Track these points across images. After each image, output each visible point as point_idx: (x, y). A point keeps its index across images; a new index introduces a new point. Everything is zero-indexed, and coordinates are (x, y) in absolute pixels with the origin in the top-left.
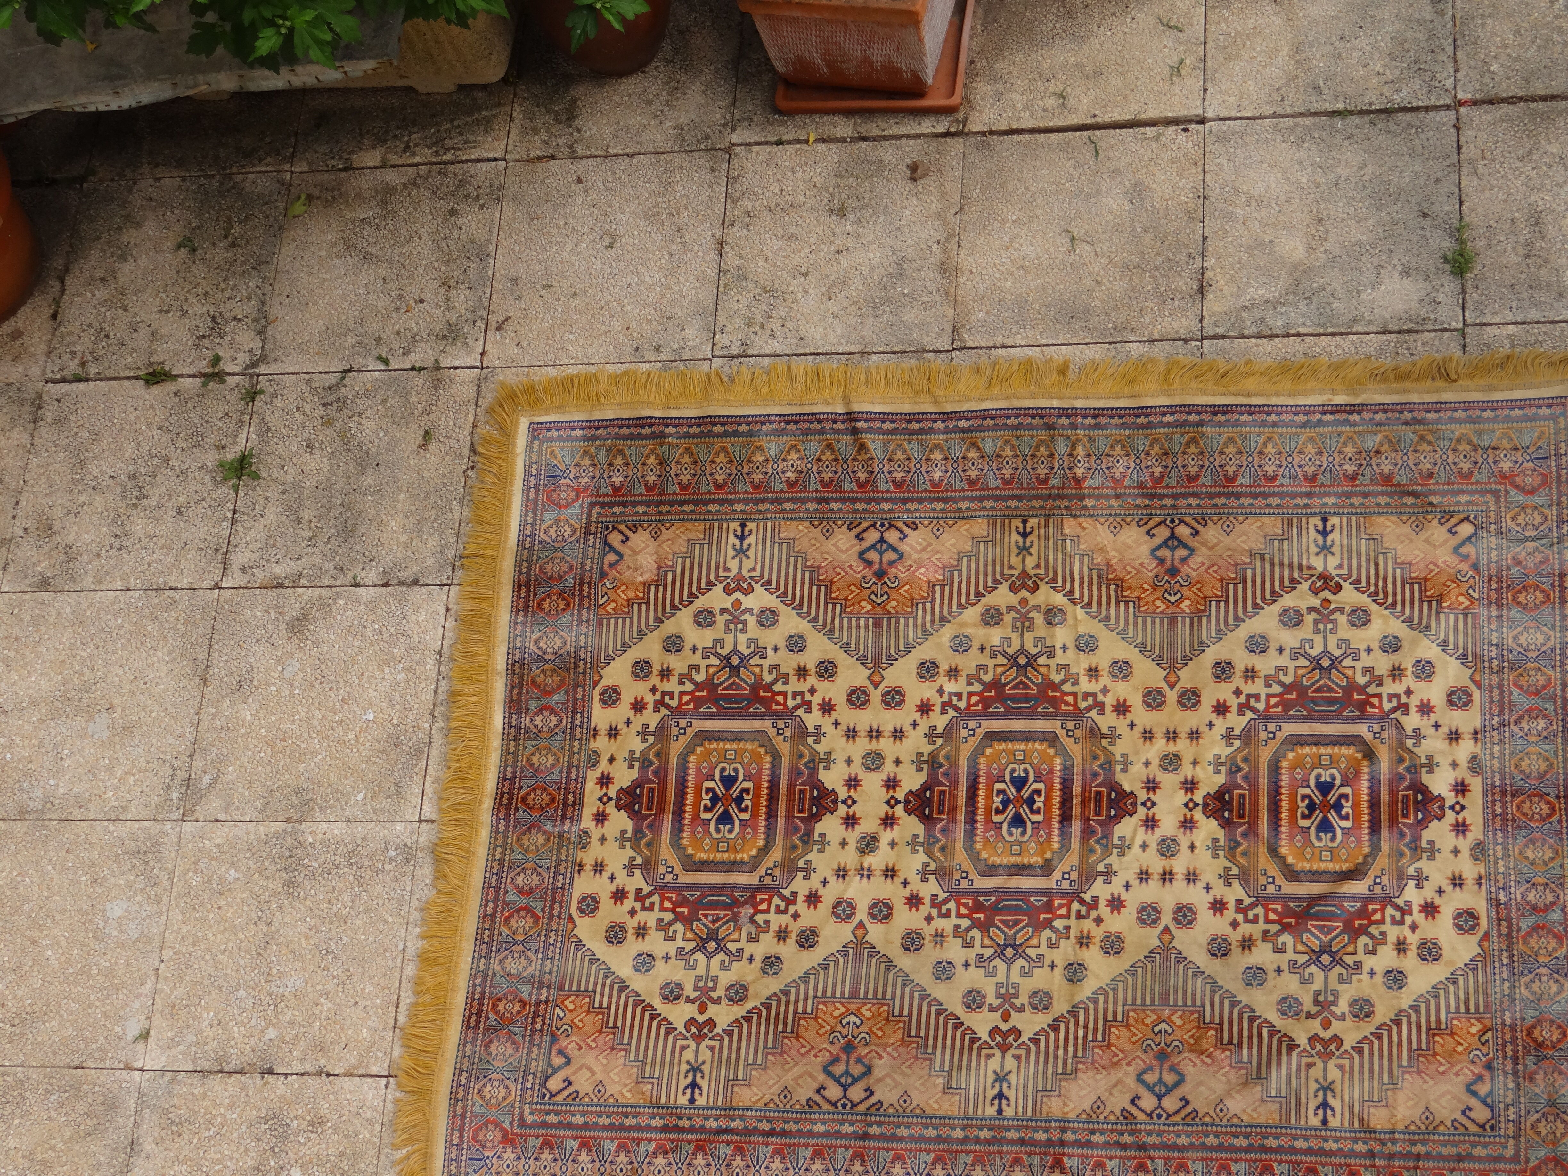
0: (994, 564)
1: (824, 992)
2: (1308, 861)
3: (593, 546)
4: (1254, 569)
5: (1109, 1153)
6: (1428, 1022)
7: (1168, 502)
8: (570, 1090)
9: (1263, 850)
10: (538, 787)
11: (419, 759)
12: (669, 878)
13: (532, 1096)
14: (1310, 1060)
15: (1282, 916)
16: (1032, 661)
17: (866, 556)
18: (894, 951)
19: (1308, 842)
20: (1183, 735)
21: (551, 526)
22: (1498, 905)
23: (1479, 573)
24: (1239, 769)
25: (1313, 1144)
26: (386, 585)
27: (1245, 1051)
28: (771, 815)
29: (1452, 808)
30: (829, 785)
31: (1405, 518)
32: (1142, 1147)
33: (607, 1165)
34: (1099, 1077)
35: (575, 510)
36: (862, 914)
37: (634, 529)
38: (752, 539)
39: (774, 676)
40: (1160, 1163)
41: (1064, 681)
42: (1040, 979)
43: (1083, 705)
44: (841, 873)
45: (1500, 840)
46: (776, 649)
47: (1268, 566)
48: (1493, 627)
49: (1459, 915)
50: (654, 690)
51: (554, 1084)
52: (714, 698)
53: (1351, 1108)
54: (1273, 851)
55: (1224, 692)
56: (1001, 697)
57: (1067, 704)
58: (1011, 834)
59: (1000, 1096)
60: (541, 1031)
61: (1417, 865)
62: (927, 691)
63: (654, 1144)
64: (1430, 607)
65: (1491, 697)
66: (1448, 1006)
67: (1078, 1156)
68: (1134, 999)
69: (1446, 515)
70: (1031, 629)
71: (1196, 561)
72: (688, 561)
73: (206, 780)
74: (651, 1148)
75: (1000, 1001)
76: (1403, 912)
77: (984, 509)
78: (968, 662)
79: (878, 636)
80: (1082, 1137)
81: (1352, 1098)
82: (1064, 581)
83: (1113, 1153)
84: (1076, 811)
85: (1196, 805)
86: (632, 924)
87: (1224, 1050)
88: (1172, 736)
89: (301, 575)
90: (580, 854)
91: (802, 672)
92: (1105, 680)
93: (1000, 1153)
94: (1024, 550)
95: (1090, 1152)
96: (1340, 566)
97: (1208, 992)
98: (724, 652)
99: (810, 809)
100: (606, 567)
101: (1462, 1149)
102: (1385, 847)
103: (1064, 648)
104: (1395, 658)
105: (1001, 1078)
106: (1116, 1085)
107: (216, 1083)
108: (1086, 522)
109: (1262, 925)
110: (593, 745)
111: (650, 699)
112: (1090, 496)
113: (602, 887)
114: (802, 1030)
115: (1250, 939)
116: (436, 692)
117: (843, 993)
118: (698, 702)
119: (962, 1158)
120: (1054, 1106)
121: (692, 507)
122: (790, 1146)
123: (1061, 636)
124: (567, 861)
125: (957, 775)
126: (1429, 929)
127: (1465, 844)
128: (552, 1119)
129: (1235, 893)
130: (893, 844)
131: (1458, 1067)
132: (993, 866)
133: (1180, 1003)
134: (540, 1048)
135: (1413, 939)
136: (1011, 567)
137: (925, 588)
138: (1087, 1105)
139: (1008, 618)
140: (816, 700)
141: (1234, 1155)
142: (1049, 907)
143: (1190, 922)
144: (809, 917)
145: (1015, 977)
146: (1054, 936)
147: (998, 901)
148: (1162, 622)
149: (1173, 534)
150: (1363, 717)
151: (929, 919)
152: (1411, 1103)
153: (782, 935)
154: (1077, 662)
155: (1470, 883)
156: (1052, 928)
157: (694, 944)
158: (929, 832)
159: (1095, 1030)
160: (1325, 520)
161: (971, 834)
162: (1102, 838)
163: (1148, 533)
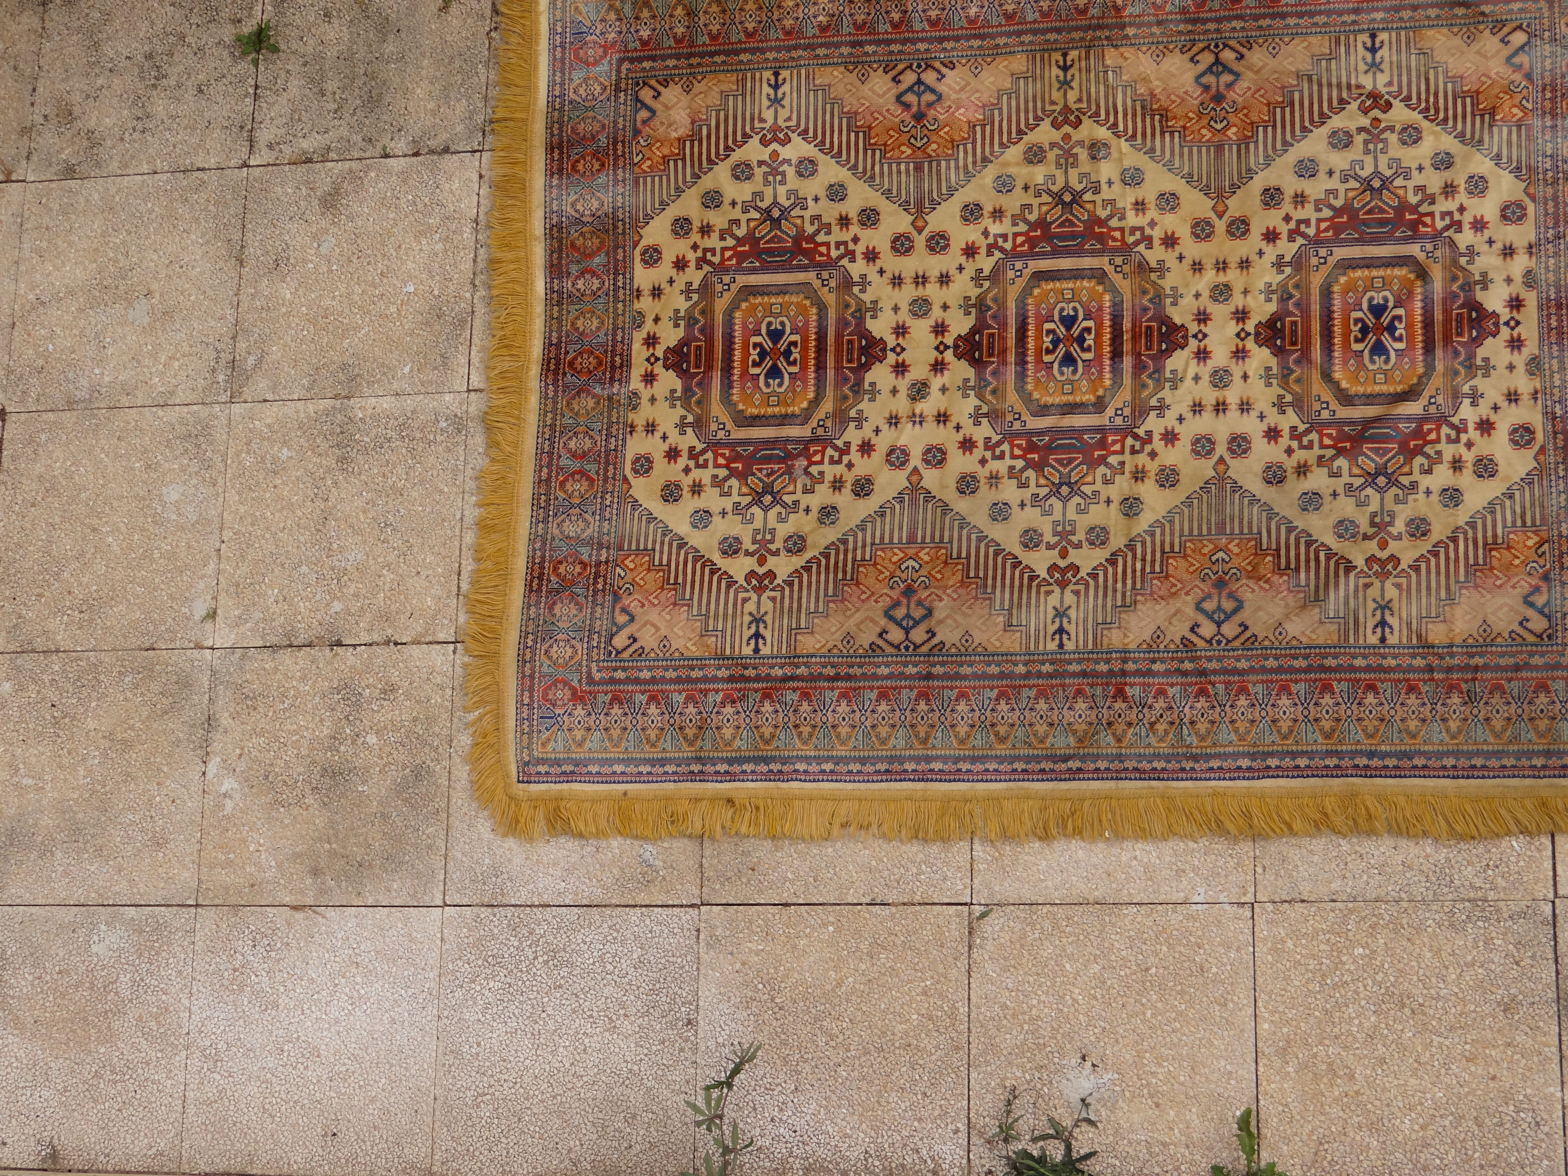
0: (1035, 101)
1: (882, 538)
2: (1362, 384)
3: (625, 104)
4: (1301, 92)
5: (1170, 680)
6: (1485, 537)
7: (1211, 26)
8: (636, 646)
9: (1316, 376)
10: (585, 351)
11: (463, 329)
12: (721, 434)
13: (598, 654)
14: (1367, 580)
15: (1337, 440)
16: (1077, 197)
17: (903, 99)
18: (950, 495)
19: (1361, 366)
20: (1233, 265)
21: (580, 85)
22: (1554, 418)
23: (1532, 82)
24: (1291, 296)
25: (1372, 661)
26: (416, 154)
27: (1303, 575)
28: (820, 367)
29: (1507, 324)
30: (877, 334)
31: (1456, 30)
32: (1203, 673)
33: (676, 716)
34: (1158, 607)
35: (604, 67)
36: (916, 460)
37: (665, 83)
38: (786, 88)
39: (816, 227)
40: (1221, 687)
41: (1111, 217)
42: (1097, 515)
43: (1131, 240)
44: (894, 421)
45: (1556, 354)
46: (816, 199)
47: (1315, 88)
48: (1547, 137)
49: (1515, 431)
50: (695, 247)
51: (620, 641)
52: (757, 252)
53: (1409, 625)
54: (1327, 376)
55: (1273, 219)
56: (1048, 236)
57: (1115, 239)
58: (1062, 374)
59: (1061, 631)
60: (604, 590)
61: (1472, 383)
62: (972, 234)
63: (721, 694)
64: (1482, 121)
65: (1546, 210)
66: (1504, 520)
67: (1140, 684)
68: (1191, 530)
69: (1498, 25)
70: (1075, 165)
71: (1242, 86)
72: (722, 113)
73: (251, 360)
74: (719, 698)
75: (1057, 538)
76: (1459, 431)
77: (1022, 43)
78: (1013, 203)
79: (919, 180)
80: (1143, 666)
81: (1409, 615)
82: (1107, 114)
83: (1174, 680)
84: (1127, 347)
85: (1248, 334)
86: (687, 481)
87: (1281, 575)
88: (1222, 266)
89: (329, 149)
90: (631, 416)
91: (844, 221)
92: (1152, 213)
93: (1063, 686)
94: (1065, 84)
95: (1151, 680)
96: (1390, 84)
97: (1264, 519)
98: (764, 205)
99: (859, 359)
100: (639, 124)
101: (1520, 659)
102: (1440, 366)
103: (1110, 183)
104: (1447, 175)
105: (1061, 613)
106: (1175, 614)
107: (286, 657)
108: (1128, 52)
109: (1317, 451)
110: (637, 306)
111: (691, 256)
112: (1131, 25)
113: (655, 447)
114: (861, 577)
115: (1305, 465)
116: (475, 261)
117: (900, 538)
118: (741, 257)
119: (1025, 692)
120: (1114, 638)
121: (723, 58)
122: (855, 689)
123: (1106, 170)
124: (618, 423)
125: (1005, 317)
126: (1484, 446)
127: (1520, 359)
128: (620, 675)
129: (1290, 419)
130: (944, 389)
131: (1515, 580)
132: (1046, 406)
133: (1237, 531)
134: (603, 607)
135: (1469, 457)
136: (1053, 103)
137: (966, 128)
138: (1147, 635)
139: (1051, 155)
140: (860, 249)
141: (1293, 676)
142: (1102, 444)
143: (1245, 451)
144: (863, 466)
145: (1071, 514)
146: (1108, 472)
147: (1052, 441)
148: (1208, 151)
149: (1217, 59)
150: (1415, 237)
151: (983, 462)
152: (1468, 617)
153: (837, 485)
154: (1123, 196)
155: (1525, 398)
156: (1107, 465)
157: (750, 498)
158: (980, 376)
159: (1153, 561)
160: (1373, 36)
161: (1021, 376)
162: (1154, 372)
163: (1192, 60)
